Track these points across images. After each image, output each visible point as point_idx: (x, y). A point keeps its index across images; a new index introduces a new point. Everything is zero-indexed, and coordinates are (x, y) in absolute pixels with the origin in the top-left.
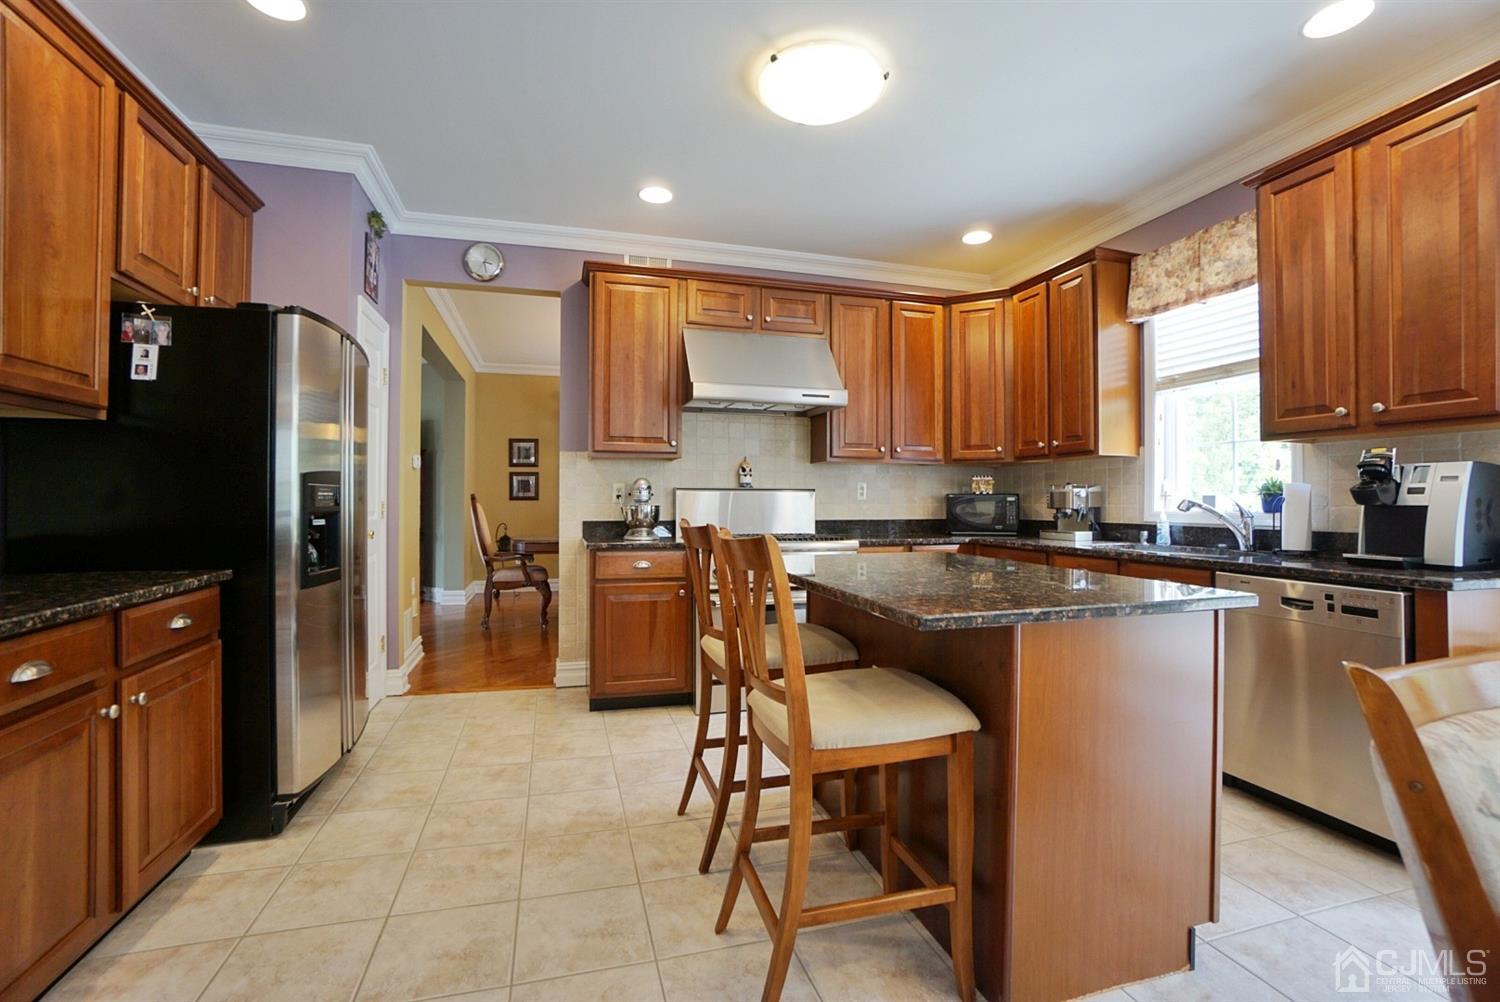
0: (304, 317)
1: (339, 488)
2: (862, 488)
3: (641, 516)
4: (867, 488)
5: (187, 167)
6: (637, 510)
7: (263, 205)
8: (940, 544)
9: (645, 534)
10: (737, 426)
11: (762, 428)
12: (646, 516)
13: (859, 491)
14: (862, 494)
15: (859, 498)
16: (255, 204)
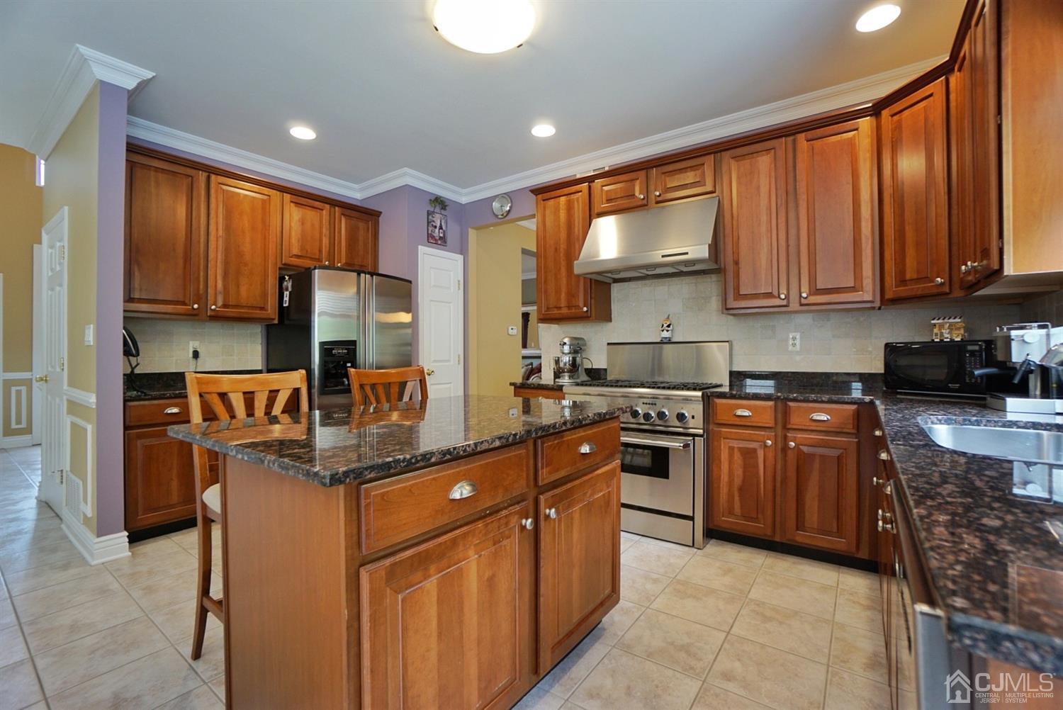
0: (321, 270)
1: (356, 348)
2: (794, 339)
3: (562, 365)
4: (801, 338)
5: (324, 211)
6: (559, 360)
7: (381, 213)
8: (823, 402)
9: (567, 378)
10: (662, 290)
11: (683, 288)
12: (565, 364)
13: (791, 342)
14: (794, 345)
15: (791, 348)
16: (378, 214)
